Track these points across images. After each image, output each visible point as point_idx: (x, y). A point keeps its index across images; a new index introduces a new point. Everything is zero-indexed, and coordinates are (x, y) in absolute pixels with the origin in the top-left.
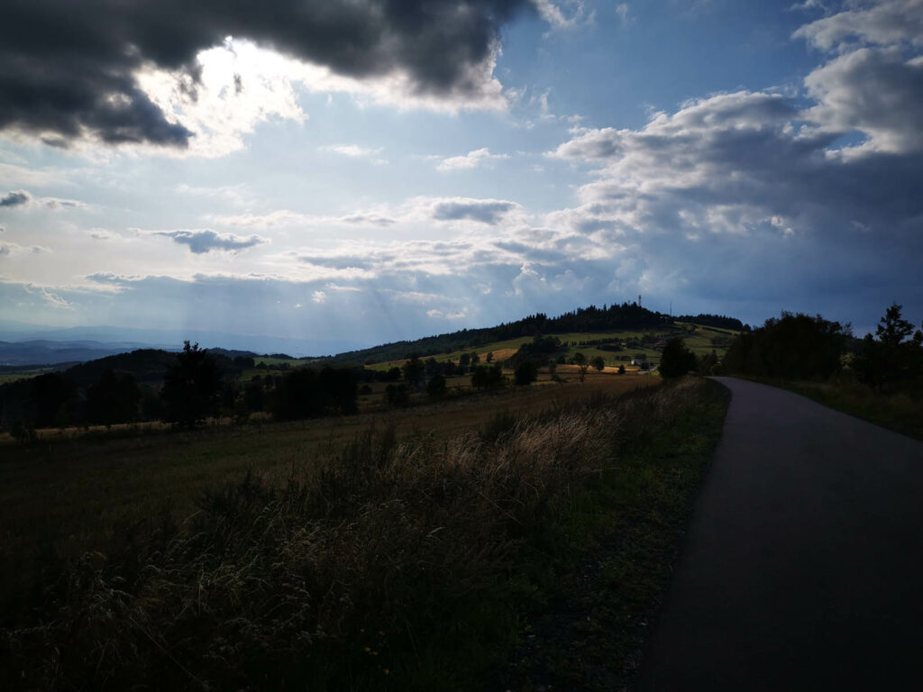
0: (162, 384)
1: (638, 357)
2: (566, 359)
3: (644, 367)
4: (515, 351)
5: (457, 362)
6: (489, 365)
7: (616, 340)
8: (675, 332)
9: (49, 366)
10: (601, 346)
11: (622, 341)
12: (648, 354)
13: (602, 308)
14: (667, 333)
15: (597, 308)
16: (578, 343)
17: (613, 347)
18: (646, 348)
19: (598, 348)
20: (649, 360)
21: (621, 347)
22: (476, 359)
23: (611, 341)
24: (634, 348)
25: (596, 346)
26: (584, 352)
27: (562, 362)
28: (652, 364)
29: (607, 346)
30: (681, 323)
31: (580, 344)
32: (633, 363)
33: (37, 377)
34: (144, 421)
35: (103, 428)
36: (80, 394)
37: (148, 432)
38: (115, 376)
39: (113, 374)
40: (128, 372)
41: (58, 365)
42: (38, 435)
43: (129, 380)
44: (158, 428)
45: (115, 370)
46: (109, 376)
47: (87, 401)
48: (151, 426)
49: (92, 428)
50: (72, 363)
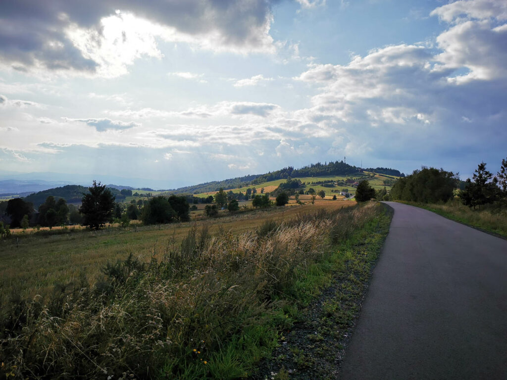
0: (80, 205)
1: (343, 191)
2: (304, 191)
3: (347, 196)
4: (276, 187)
5: (245, 193)
6: (262, 195)
7: (332, 181)
8: (364, 177)
9: (17, 194)
10: (324, 184)
11: (335, 181)
12: (349, 189)
13: (324, 164)
14: (359, 178)
16: (311, 183)
17: (330, 185)
18: (348, 185)
19: (322, 186)
20: (349, 192)
21: (334, 185)
22: (255, 191)
23: (329, 182)
24: (342, 186)
26: (314, 188)
27: (302, 193)
28: (351, 195)
29: (327, 185)
30: (367, 172)
32: (341, 194)
33: (10, 200)
34: (71, 225)
35: (47, 228)
36: (35, 210)
37: (73, 231)
38: (54, 200)
39: (53, 199)
40: (61, 198)
41: (22, 193)
42: (11, 233)
43: (62, 202)
44: (79, 229)
45: (54, 197)
46: (51, 200)
47: (39, 214)
48: (74, 227)
49: (41, 229)
50: (30, 192)
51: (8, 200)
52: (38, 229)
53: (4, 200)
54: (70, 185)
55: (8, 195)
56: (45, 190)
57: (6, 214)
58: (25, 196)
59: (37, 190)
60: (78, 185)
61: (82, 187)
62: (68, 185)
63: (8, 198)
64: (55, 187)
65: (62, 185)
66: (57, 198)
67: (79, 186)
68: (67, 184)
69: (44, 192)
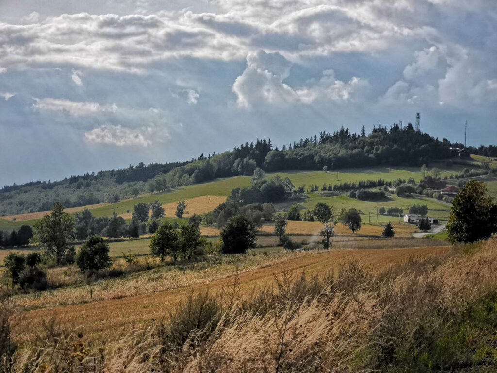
1: (414, 210)
2: (302, 212)
3: (425, 226)
4: (222, 200)
5: (128, 217)
6: (179, 222)
7: (381, 183)
8: (472, 171)
10: (357, 193)
11: (389, 184)
12: (430, 206)
13: (358, 133)
14: (459, 174)
15: (351, 132)
16: (321, 187)
17: (375, 194)
18: (427, 195)
19: (353, 196)
20: (430, 216)
21: (387, 194)
22: (158, 212)
23: (373, 185)
24: (408, 197)
25: (349, 193)
26: (330, 202)
27: (295, 217)
28: (436, 222)
29: (366, 193)
30: (481, 158)
31: (324, 189)
32: (406, 219)
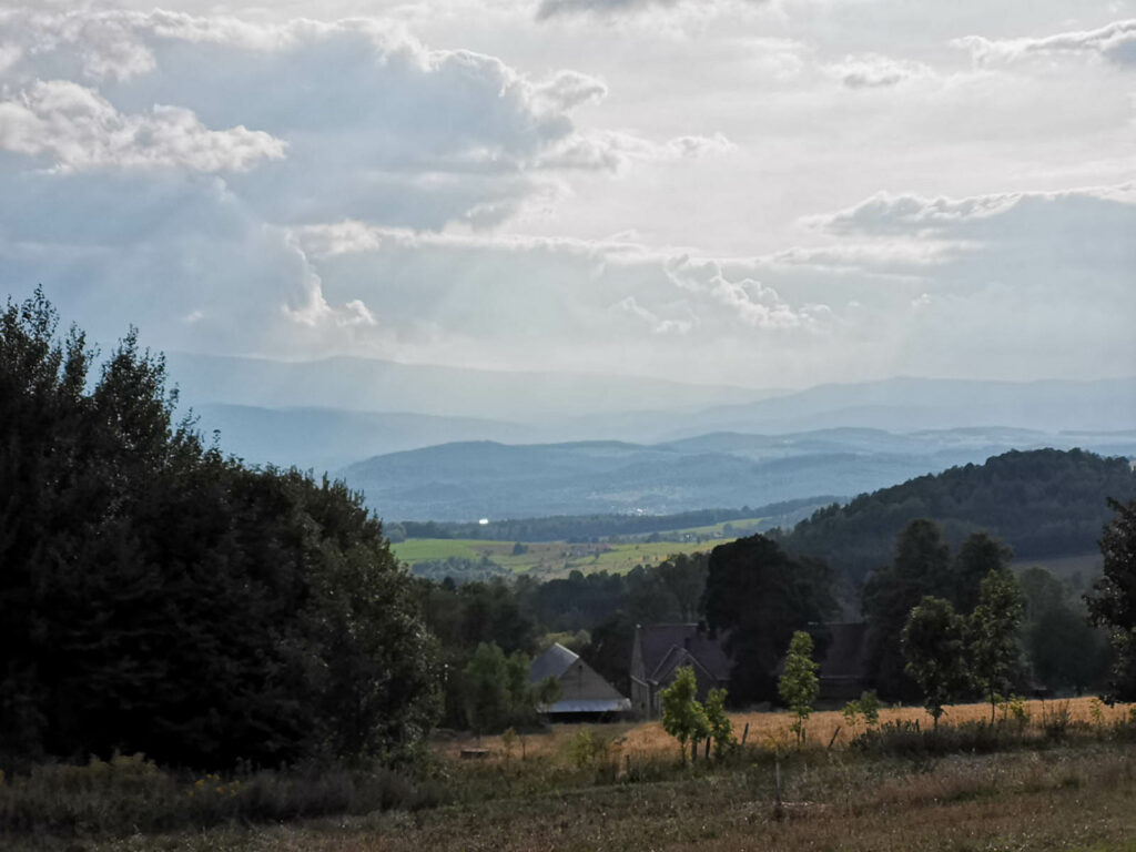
0: (1091, 566)
9: (747, 513)
33: (718, 549)
34: (1040, 695)
35: (918, 715)
36: (841, 602)
37: (1057, 733)
38: (941, 542)
39: (934, 536)
40: (978, 530)
41: (774, 510)
42: (736, 734)
43: (984, 556)
44: (1089, 719)
45: (940, 525)
46: (920, 543)
47: (864, 625)
48: (1064, 713)
49: (886, 715)
50: (811, 501)
51: (706, 548)
52: (872, 717)
53: (688, 550)
54: (1022, 447)
55: (706, 518)
56: (888, 485)
57: (701, 627)
58: (787, 524)
59: (847, 488)
60: (1066, 446)
61: (1092, 460)
62: (1014, 453)
63: (707, 538)
64: (938, 468)
65: (977, 452)
66: (954, 531)
67: (1076, 452)
68: (1006, 445)
69: (884, 496)
